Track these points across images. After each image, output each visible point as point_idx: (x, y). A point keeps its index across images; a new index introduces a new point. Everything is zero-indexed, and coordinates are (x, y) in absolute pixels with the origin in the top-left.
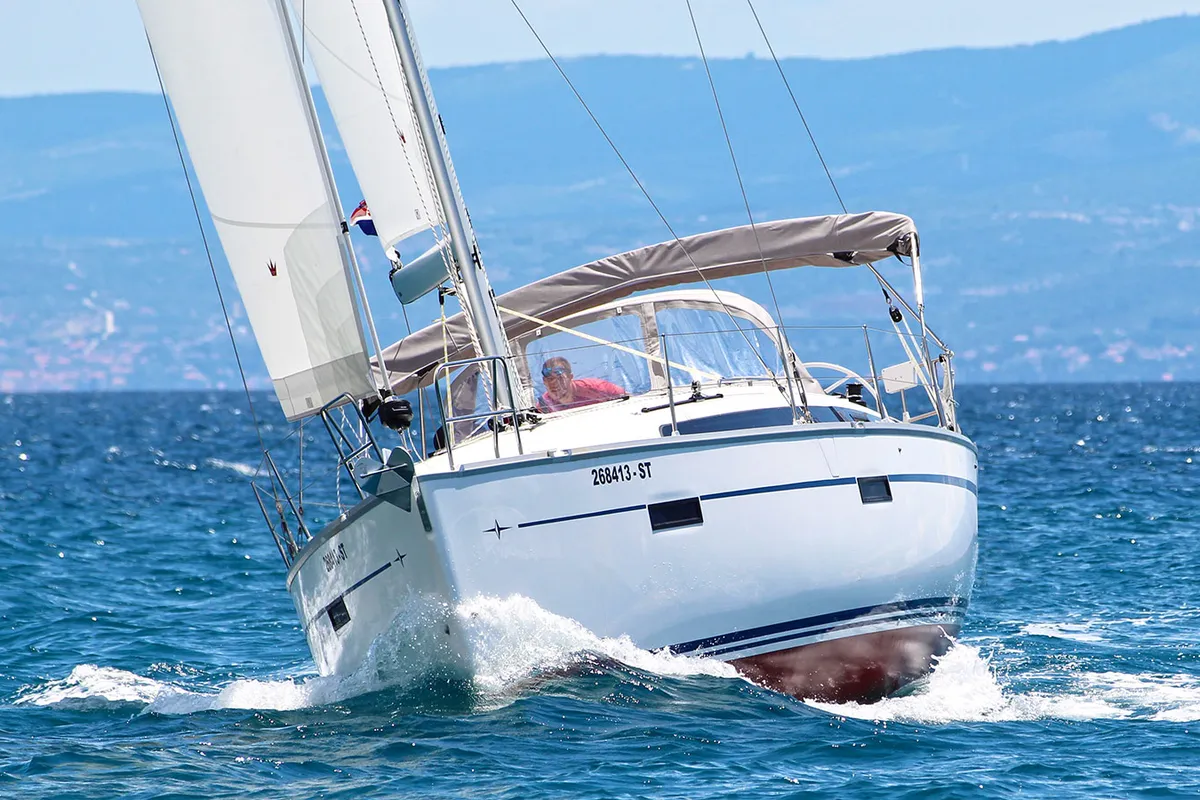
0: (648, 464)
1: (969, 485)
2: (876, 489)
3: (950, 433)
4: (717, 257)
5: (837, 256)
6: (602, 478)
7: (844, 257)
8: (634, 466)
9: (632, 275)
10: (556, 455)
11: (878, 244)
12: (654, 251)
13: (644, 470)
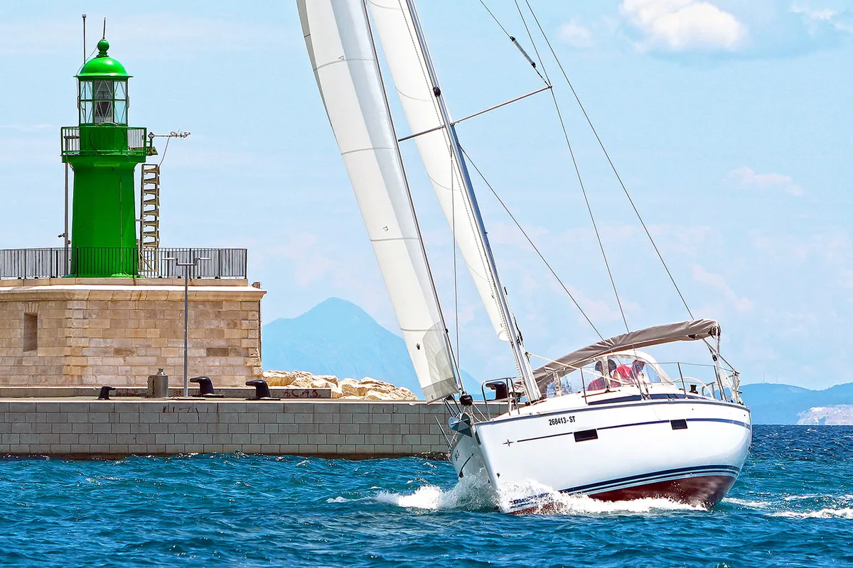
0: (573, 417)
1: (748, 426)
2: (679, 424)
3: (732, 404)
4: (648, 337)
5: (690, 336)
6: (552, 422)
7: (693, 337)
8: (567, 418)
9: (614, 346)
10: (533, 414)
11: (705, 331)
12: (622, 336)
13: (572, 419)
